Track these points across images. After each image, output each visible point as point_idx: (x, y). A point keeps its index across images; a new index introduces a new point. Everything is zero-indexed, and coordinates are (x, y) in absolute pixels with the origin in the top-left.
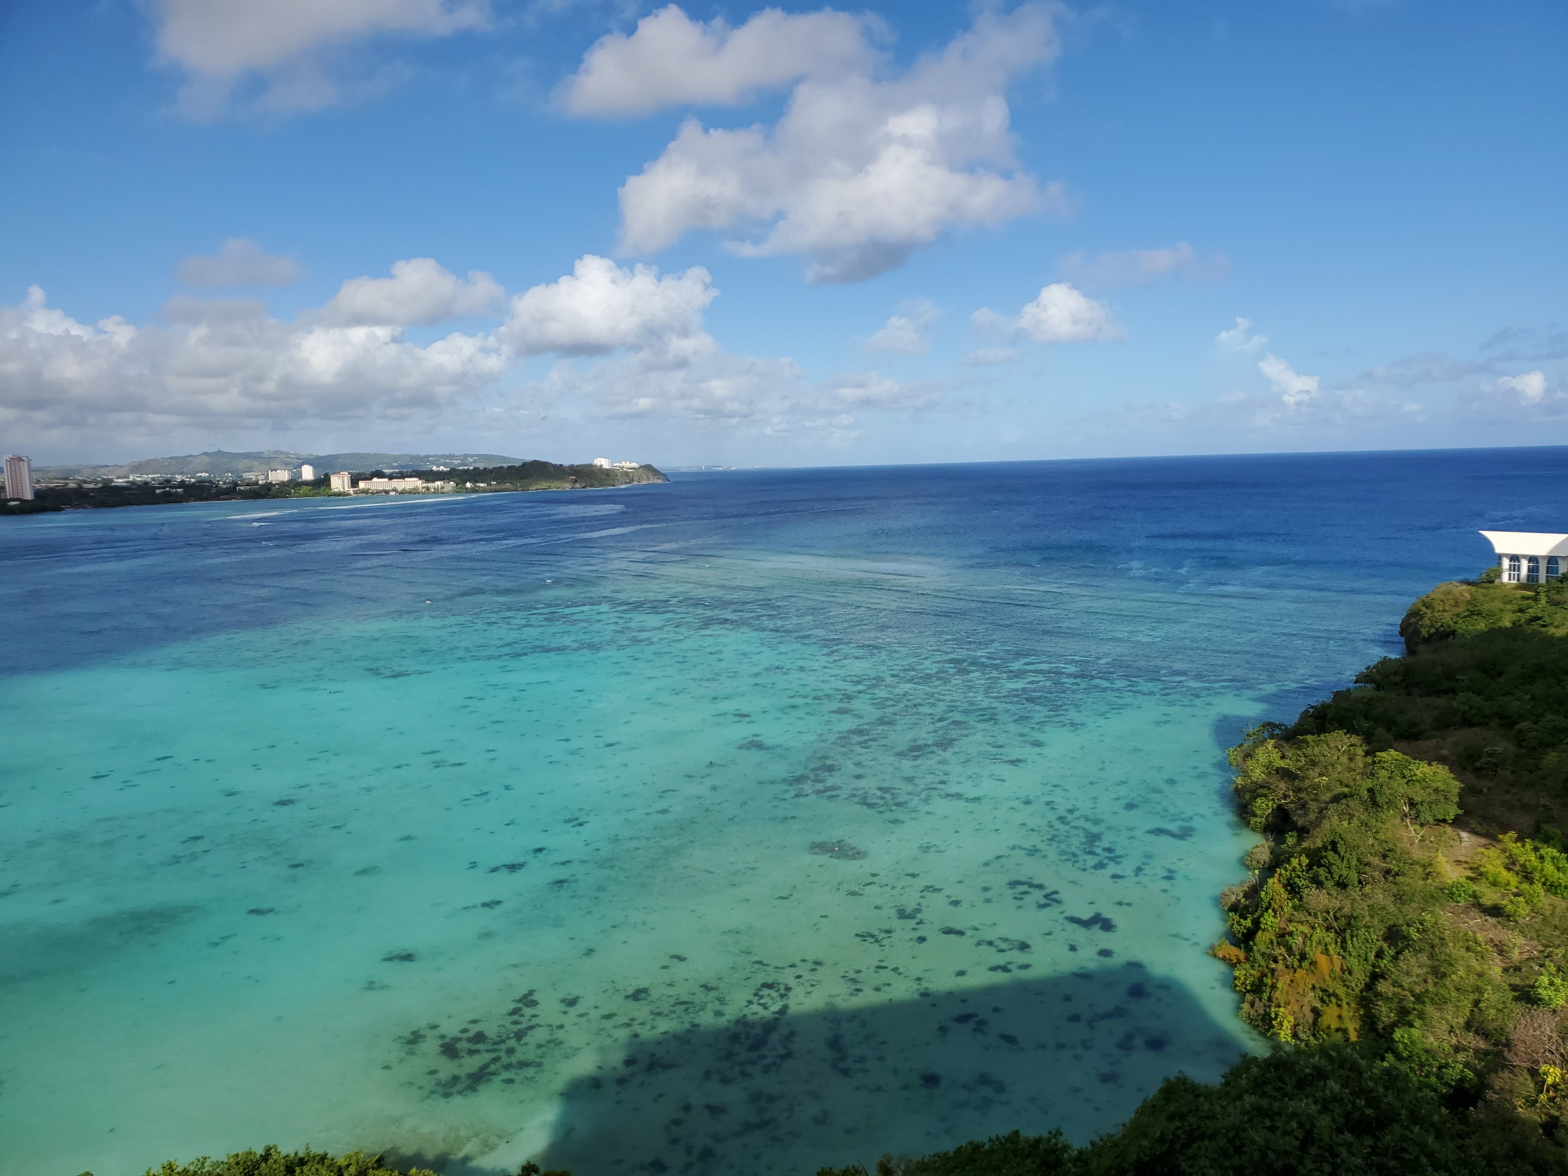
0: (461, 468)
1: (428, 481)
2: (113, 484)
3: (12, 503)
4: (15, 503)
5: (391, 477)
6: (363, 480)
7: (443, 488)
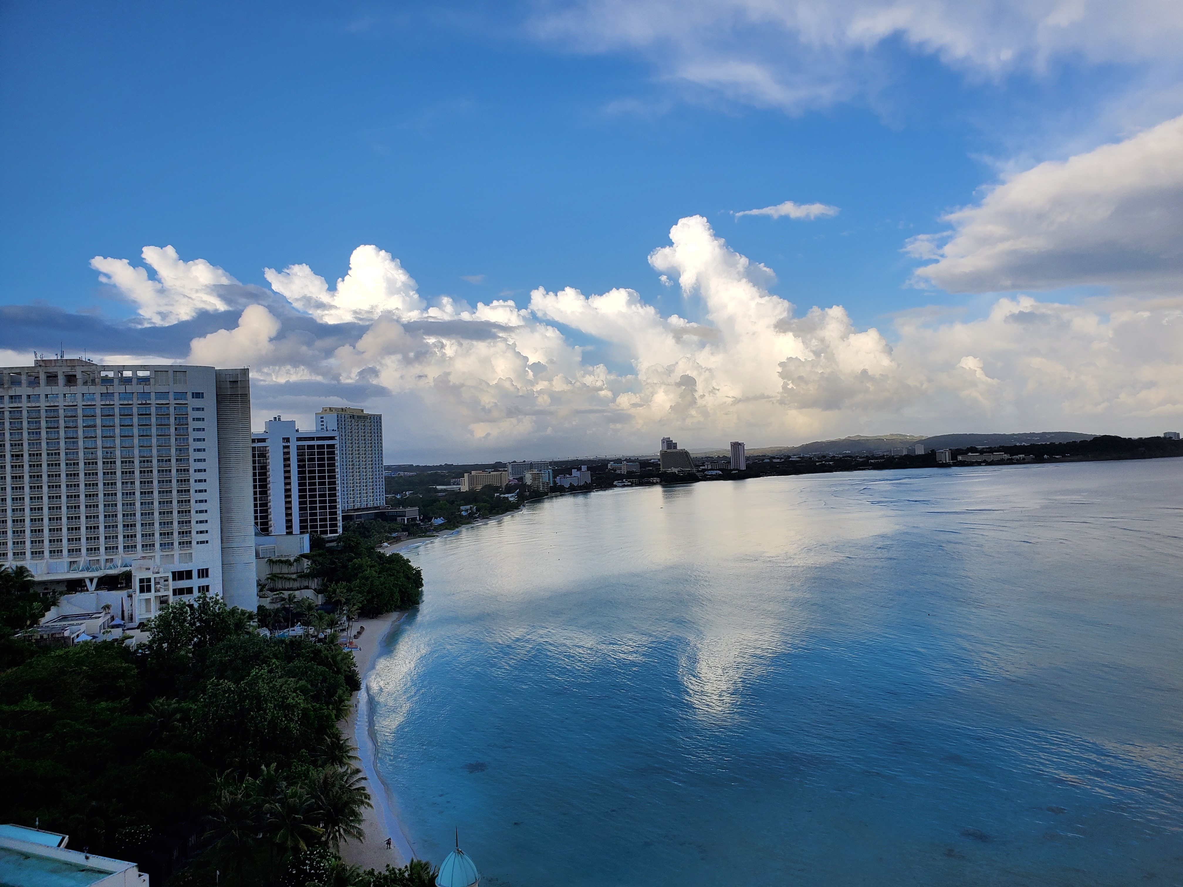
0: (1039, 443)
1: (1012, 454)
2: (791, 459)
3: (734, 472)
4: (735, 472)
5: (982, 452)
6: (960, 454)
7: (1024, 459)
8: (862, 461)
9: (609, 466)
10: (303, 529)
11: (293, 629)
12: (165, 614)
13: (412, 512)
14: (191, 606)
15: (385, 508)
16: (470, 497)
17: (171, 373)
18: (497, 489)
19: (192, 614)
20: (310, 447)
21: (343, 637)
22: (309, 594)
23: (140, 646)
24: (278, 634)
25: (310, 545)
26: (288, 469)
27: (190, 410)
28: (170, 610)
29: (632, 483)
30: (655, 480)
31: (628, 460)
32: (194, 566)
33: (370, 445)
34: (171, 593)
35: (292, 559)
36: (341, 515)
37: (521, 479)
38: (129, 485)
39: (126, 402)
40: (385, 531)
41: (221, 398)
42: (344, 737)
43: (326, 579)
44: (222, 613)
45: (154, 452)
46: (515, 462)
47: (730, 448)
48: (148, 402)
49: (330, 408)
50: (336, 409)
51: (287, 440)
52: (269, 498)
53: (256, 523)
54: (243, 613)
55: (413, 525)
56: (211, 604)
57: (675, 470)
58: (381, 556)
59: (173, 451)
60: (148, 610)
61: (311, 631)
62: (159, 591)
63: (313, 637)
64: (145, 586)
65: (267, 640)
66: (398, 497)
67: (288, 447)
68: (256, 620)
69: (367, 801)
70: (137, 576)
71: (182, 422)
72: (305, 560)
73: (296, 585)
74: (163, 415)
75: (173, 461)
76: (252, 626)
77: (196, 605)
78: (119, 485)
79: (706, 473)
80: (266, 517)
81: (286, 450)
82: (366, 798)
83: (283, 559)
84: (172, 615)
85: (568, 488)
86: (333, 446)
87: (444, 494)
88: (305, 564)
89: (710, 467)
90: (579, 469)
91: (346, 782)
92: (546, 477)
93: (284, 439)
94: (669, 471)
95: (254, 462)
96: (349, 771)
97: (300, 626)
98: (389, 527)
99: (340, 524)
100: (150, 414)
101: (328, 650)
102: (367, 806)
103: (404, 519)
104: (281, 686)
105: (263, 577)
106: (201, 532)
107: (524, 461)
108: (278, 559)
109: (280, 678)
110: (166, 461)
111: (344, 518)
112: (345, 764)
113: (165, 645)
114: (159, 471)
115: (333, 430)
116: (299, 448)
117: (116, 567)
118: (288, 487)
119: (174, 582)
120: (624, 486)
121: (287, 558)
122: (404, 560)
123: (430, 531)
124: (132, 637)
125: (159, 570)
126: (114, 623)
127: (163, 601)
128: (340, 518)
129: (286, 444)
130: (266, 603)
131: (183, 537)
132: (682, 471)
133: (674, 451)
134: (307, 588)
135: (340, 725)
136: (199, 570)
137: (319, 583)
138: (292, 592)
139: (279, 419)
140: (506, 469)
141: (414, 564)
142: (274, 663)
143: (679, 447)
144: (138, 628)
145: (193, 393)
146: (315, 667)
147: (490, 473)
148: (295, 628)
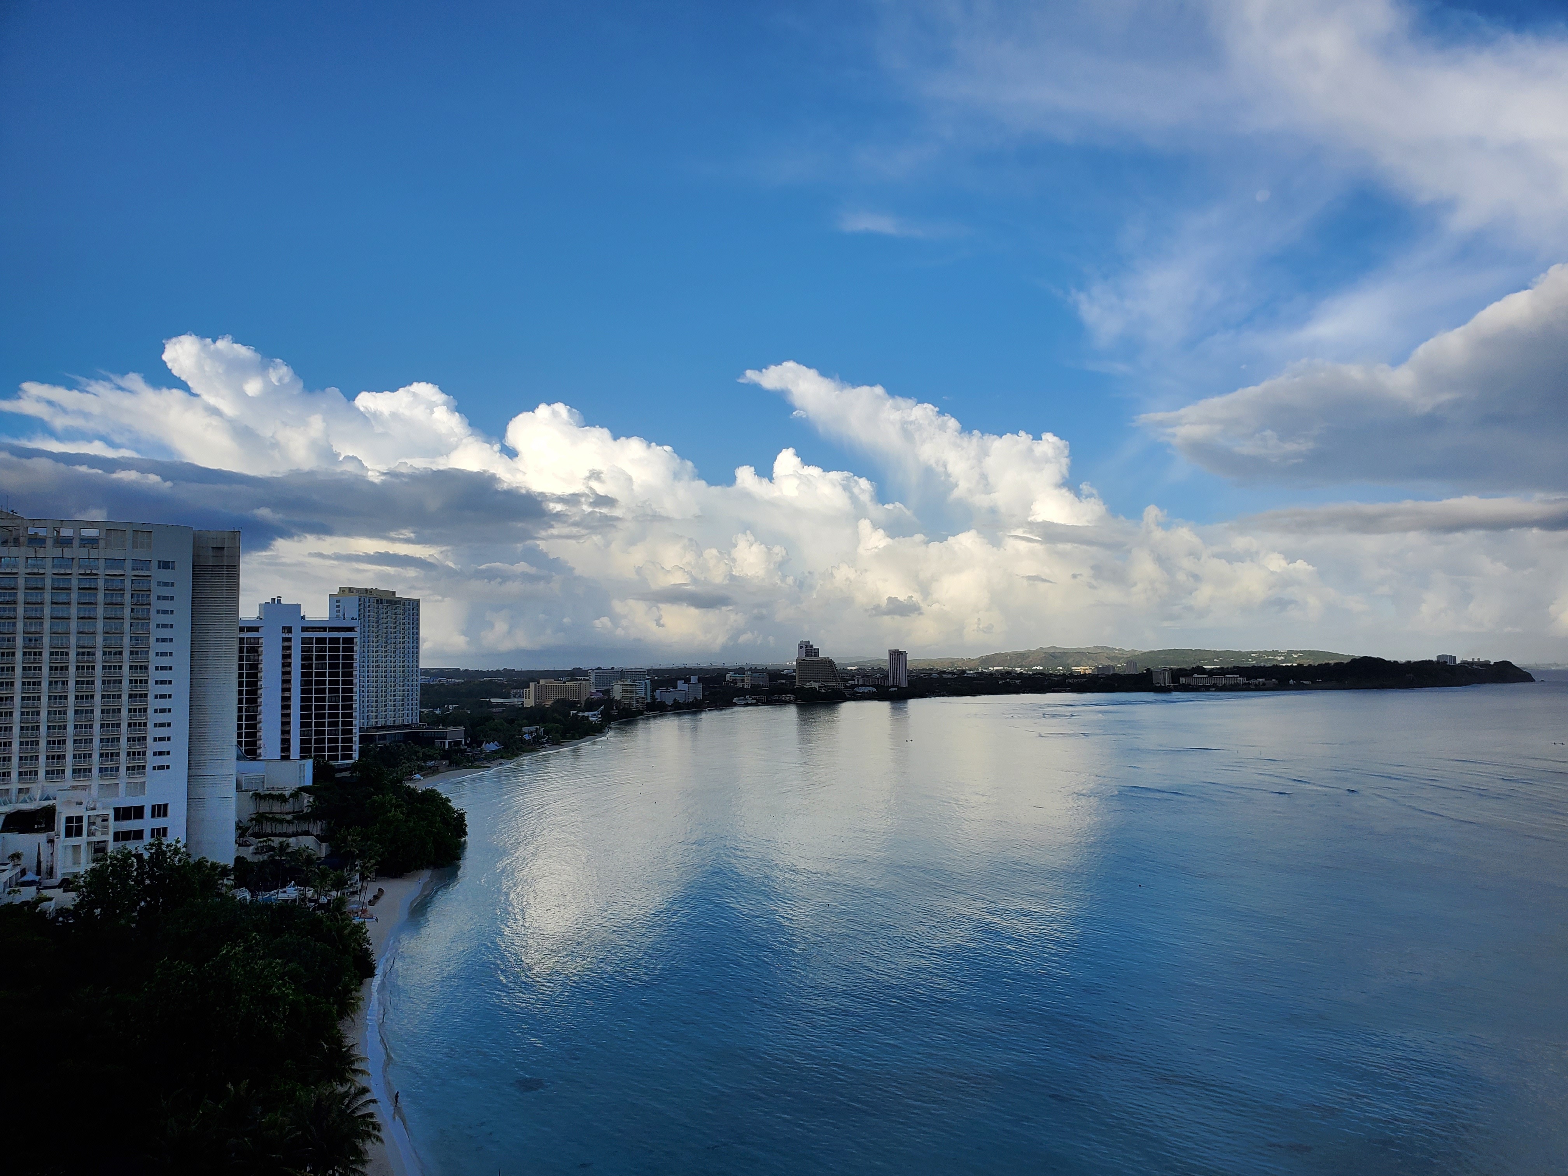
0: (1284, 665)
1: (1249, 677)
2: (966, 675)
3: (892, 690)
4: (894, 689)
5: (1211, 673)
6: (1183, 675)
7: (1264, 684)
8: (1057, 681)
9: (728, 677)
10: (305, 753)
11: (283, 890)
12: (100, 867)
13: (456, 733)
14: (139, 857)
15: (418, 728)
16: (536, 715)
17: (129, 534)
18: (573, 705)
19: (139, 867)
20: (320, 641)
21: (354, 902)
22: (308, 842)
23: (61, 911)
24: (261, 897)
25: (314, 775)
26: (288, 669)
27: (153, 585)
28: (108, 862)
29: (758, 701)
30: (789, 697)
31: (754, 670)
32: (147, 801)
33: (401, 640)
34: (110, 837)
35: (287, 793)
36: (358, 734)
37: (607, 692)
38: (60, 686)
39: (62, 571)
40: (418, 759)
41: (198, 571)
42: (348, 1042)
43: (333, 822)
44: (183, 866)
45: (99, 640)
46: (599, 668)
47: (888, 658)
48: (94, 572)
49: (350, 589)
50: (358, 590)
51: (289, 630)
52: (259, 708)
53: (240, 743)
54: (214, 866)
55: (456, 752)
56: (169, 854)
57: (815, 685)
58: (411, 792)
59: (126, 640)
60: (76, 862)
61: (310, 893)
62: (93, 834)
63: (311, 901)
64: (74, 827)
65: (247, 905)
66: (438, 712)
67: (289, 639)
68: (232, 877)
69: (376, 1132)
70: (63, 813)
71: (141, 601)
72: (306, 795)
73: (292, 829)
74: (114, 590)
75: (126, 654)
76: (226, 885)
77: (146, 856)
78: (45, 685)
79: (856, 689)
80: (254, 735)
81: (286, 644)
82: (374, 1128)
83: (274, 793)
84: (110, 868)
85: (671, 706)
86: (350, 640)
87: (501, 710)
88: (306, 801)
89: (861, 682)
90: (687, 680)
91: (348, 1106)
92: (642, 690)
93: (284, 628)
94: (807, 685)
95: (241, 659)
96: (352, 1090)
97: (294, 886)
98: (424, 753)
99: (356, 746)
100: (96, 589)
101: (331, 921)
102: (374, 1141)
103: (444, 743)
104: (262, 970)
105: (246, 817)
106: (161, 753)
107: (613, 668)
108: (268, 792)
109: (260, 959)
110: (115, 654)
111: (362, 739)
112: (348, 1081)
113: (97, 911)
114: (104, 667)
115: (352, 619)
116: (304, 641)
117: (32, 799)
118: (287, 694)
119: (117, 823)
120: (747, 705)
121: (280, 792)
122: (442, 799)
123: (479, 759)
124: (51, 899)
125: (95, 805)
126: (25, 878)
127: (99, 849)
128: (356, 739)
129: (287, 636)
130: (248, 853)
131: (133, 759)
132: (825, 686)
133: (814, 659)
134: (307, 833)
135: (343, 1026)
136: (153, 807)
137: (324, 826)
138: (284, 839)
139: (279, 601)
140: (587, 678)
141: (455, 804)
142: (254, 938)
143: (821, 655)
144: (59, 886)
145: (159, 562)
146: (312, 944)
147: (564, 683)
148: (287, 888)
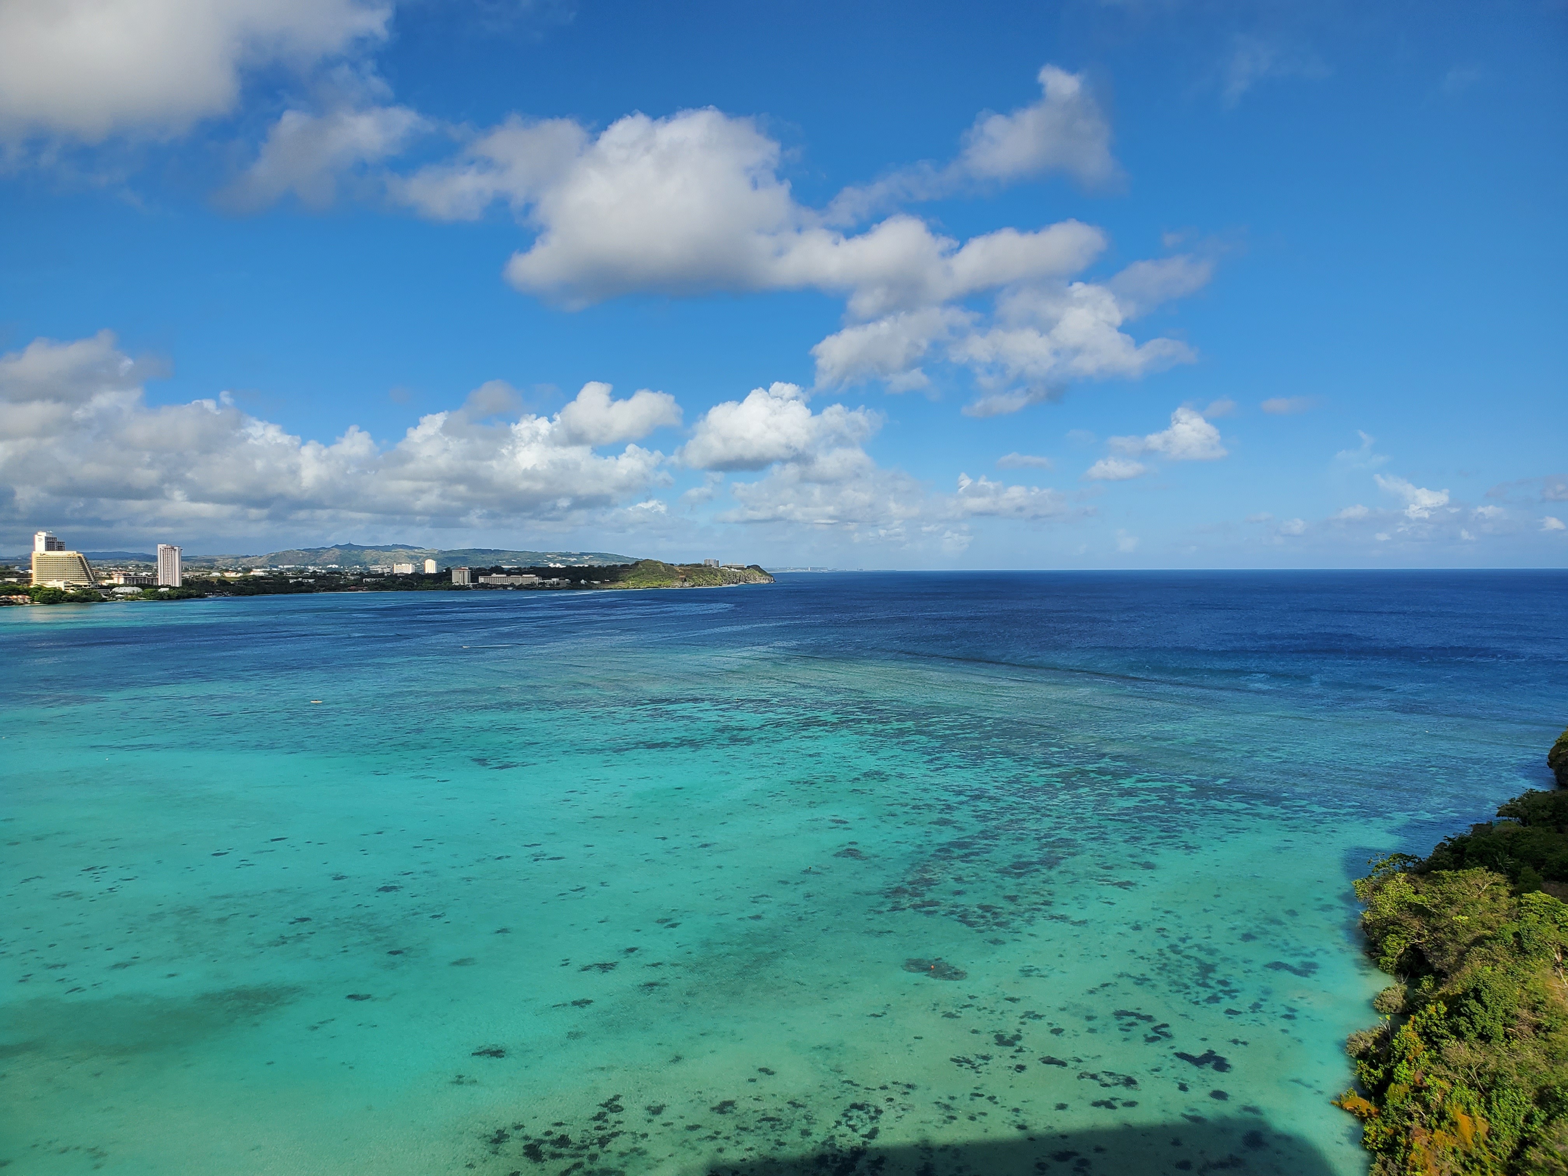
0: (577, 566)
1: (544, 578)
2: (252, 573)
3: (162, 590)
4: (165, 590)
5: (509, 573)
6: (483, 575)
8: (354, 580)
30: (21, 598)
57: (60, 585)
79: (116, 590)
89: (122, 581)
94: (49, 585)
132: (73, 586)
